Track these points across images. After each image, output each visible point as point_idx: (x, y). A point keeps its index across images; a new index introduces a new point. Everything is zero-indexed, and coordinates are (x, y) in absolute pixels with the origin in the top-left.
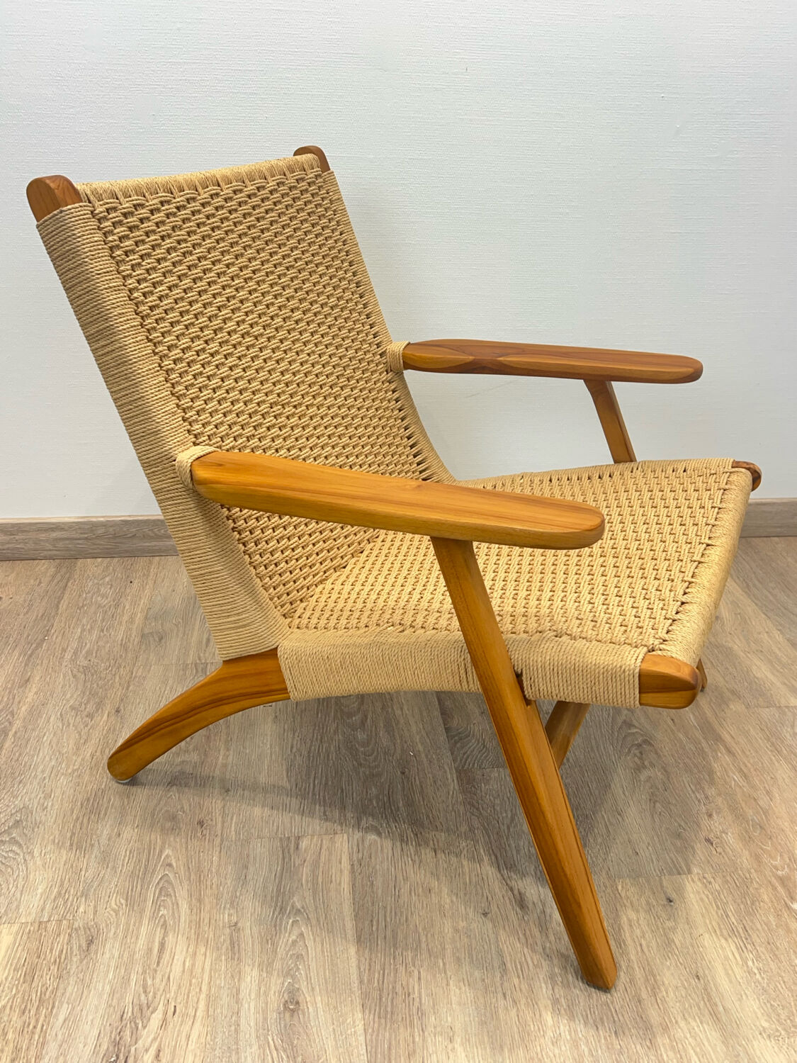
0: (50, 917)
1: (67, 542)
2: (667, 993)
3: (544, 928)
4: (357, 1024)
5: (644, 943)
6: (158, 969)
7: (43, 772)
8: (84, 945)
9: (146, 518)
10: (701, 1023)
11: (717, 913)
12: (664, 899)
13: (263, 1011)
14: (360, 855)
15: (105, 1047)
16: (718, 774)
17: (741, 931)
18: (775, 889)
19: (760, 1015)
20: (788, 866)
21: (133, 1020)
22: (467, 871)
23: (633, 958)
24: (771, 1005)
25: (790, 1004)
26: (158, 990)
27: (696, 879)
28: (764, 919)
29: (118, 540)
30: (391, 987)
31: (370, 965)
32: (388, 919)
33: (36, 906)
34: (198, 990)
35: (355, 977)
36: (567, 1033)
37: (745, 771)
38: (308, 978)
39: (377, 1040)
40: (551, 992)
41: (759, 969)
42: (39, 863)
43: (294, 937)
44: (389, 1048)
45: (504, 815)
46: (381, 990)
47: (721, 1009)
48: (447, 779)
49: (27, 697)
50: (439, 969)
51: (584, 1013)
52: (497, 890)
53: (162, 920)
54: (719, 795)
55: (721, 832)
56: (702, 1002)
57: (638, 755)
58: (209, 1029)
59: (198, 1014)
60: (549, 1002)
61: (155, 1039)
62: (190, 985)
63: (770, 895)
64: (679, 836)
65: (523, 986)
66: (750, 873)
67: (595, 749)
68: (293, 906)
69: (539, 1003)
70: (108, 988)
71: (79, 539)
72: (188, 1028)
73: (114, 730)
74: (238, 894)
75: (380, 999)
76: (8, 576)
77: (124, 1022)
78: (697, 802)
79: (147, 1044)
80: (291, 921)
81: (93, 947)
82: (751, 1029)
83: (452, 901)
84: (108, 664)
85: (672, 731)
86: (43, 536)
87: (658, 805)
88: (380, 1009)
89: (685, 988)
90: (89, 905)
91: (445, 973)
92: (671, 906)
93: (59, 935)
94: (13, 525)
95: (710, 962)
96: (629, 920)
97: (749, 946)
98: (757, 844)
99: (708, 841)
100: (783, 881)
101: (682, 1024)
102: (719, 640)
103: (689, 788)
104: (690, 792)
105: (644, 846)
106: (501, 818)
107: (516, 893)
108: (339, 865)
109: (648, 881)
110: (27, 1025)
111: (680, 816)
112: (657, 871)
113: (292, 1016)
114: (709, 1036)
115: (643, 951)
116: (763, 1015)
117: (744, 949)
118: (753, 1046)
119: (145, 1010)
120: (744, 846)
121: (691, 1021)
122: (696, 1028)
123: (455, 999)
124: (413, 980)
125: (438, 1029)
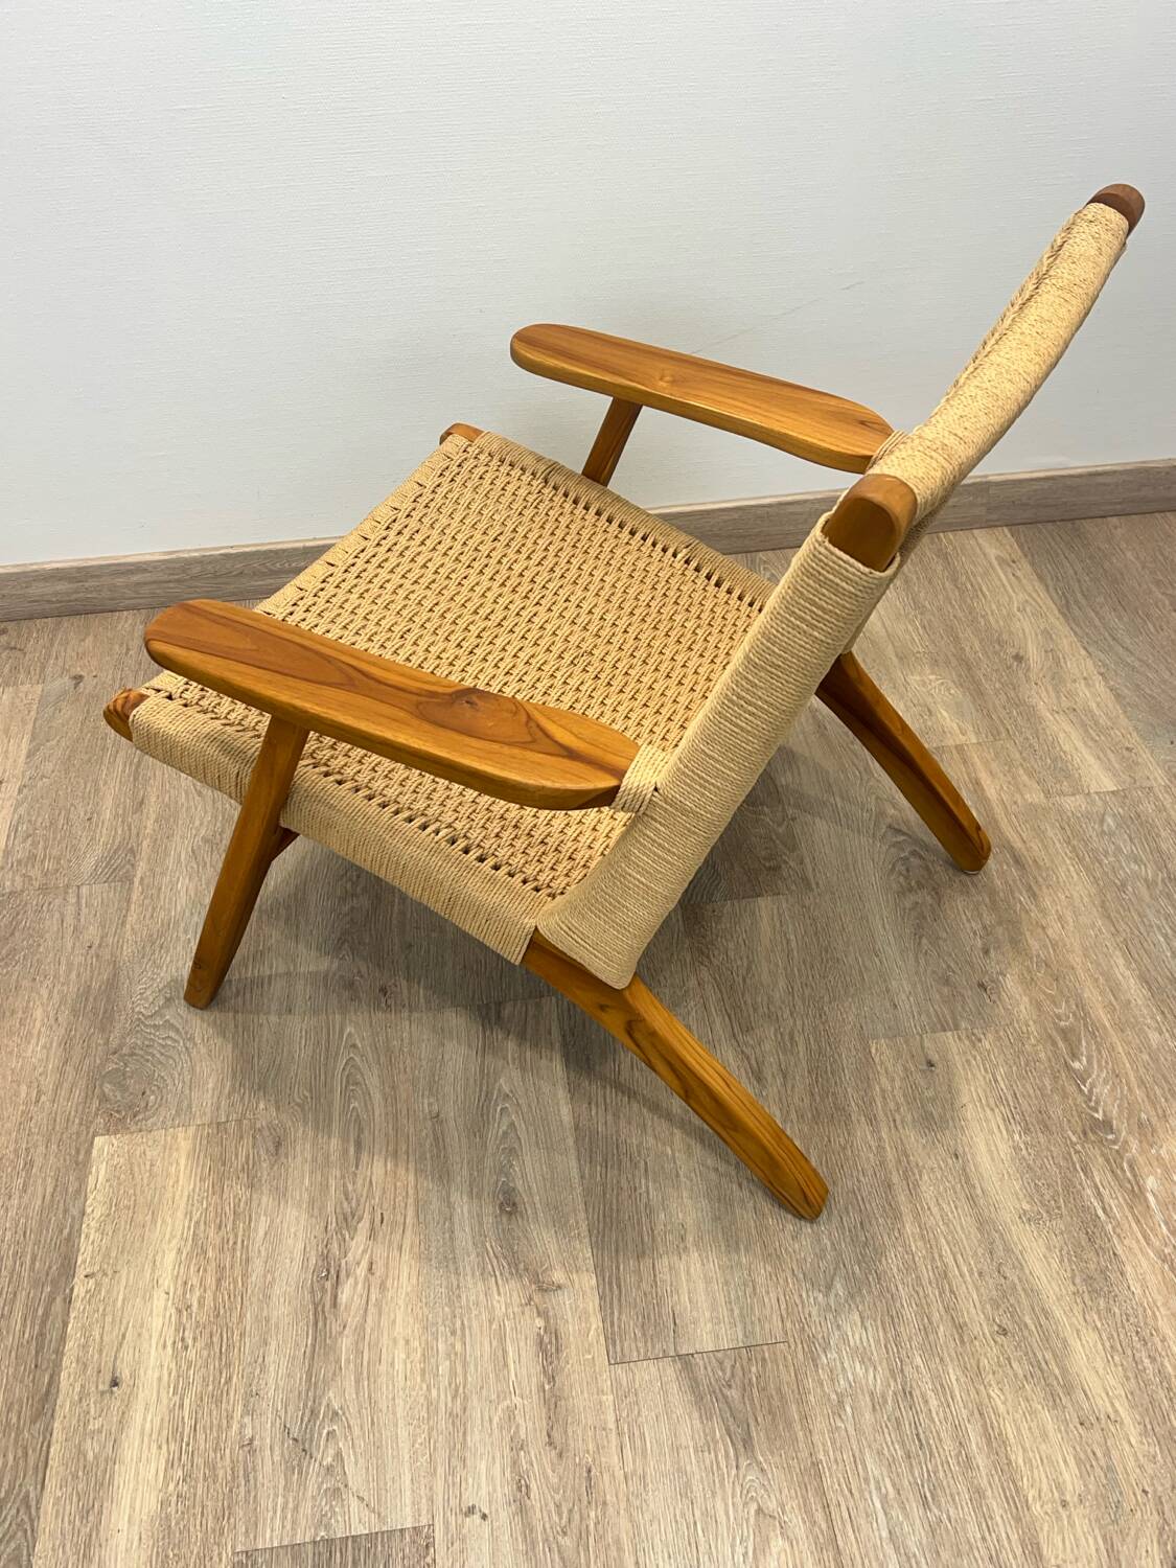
0: (228, 1117)
1: (154, 586)
2: (921, 1176)
4: (580, 1224)
5: (897, 1117)
6: (358, 1172)
8: (272, 1149)
9: (254, 549)
10: (956, 1208)
11: (984, 1078)
12: (924, 1063)
13: (478, 1215)
14: (572, 1023)
15: (313, 1261)
16: (1001, 894)
17: (1010, 1098)
18: (1054, 1043)
19: (1021, 1196)
20: (1074, 1014)
21: (339, 1231)
23: (885, 1136)
24: (1035, 1184)
25: (1057, 1182)
26: (362, 1196)
27: (963, 1037)
28: (1038, 1082)
29: (219, 580)
30: (615, 1182)
31: (591, 1156)
32: (608, 1101)
33: (209, 1104)
34: (404, 1194)
35: (575, 1172)
37: (1035, 888)
38: (524, 1176)
39: (603, 1242)
41: (1026, 1145)
42: (203, 1050)
43: (505, 1128)
44: (617, 1250)
45: (739, 963)
46: (604, 1185)
47: (979, 1191)
49: (146, 827)
52: (731, 1061)
53: (354, 1114)
54: (1000, 923)
55: (998, 974)
56: (959, 1184)
57: (904, 872)
58: (422, 1237)
59: (407, 1222)
61: (365, 1251)
62: (395, 1189)
63: (1049, 1053)
64: (947, 982)
66: (1027, 1025)
67: (851, 867)
68: (499, 1090)
70: (306, 1196)
71: (170, 581)
72: (398, 1237)
74: (437, 1079)
75: (604, 1194)
76: (83, 640)
77: (329, 1234)
78: (972, 935)
79: (358, 1257)
80: (499, 1108)
81: (282, 1150)
82: (1011, 1212)
86: (120, 581)
87: (924, 941)
88: (605, 1206)
89: (941, 1169)
90: (269, 1100)
91: (675, 1163)
92: (931, 1071)
93: (241, 1137)
94: (79, 569)
95: (972, 1138)
96: (883, 1091)
97: (1017, 1117)
98: (1040, 988)
99: (982, 986)
100: (1065, 1033)
101: (935, 1210)
102: (1020, 694)
103: (963, 917)
104: (965, 921)
105: (904, 997)
106: (735, 968)
107: (753, 1062)
108: (548, 1037)
109: (906, 1042)
110: (226, 1241)
111: (951, 955)
112: (918, 1028)
113: (509, 1219)
114: (964, 1222)
115: (896, 1127)
116: (1025, 1196)
117: (1012, 1121)
118: (1010, 1231)
119: (350, 1219)
120: (1024, 991)
121: (944, 1206)
122: (949, 1214)
123: (685, 1192)
124: (639, 1171)
125: (669, 1227)
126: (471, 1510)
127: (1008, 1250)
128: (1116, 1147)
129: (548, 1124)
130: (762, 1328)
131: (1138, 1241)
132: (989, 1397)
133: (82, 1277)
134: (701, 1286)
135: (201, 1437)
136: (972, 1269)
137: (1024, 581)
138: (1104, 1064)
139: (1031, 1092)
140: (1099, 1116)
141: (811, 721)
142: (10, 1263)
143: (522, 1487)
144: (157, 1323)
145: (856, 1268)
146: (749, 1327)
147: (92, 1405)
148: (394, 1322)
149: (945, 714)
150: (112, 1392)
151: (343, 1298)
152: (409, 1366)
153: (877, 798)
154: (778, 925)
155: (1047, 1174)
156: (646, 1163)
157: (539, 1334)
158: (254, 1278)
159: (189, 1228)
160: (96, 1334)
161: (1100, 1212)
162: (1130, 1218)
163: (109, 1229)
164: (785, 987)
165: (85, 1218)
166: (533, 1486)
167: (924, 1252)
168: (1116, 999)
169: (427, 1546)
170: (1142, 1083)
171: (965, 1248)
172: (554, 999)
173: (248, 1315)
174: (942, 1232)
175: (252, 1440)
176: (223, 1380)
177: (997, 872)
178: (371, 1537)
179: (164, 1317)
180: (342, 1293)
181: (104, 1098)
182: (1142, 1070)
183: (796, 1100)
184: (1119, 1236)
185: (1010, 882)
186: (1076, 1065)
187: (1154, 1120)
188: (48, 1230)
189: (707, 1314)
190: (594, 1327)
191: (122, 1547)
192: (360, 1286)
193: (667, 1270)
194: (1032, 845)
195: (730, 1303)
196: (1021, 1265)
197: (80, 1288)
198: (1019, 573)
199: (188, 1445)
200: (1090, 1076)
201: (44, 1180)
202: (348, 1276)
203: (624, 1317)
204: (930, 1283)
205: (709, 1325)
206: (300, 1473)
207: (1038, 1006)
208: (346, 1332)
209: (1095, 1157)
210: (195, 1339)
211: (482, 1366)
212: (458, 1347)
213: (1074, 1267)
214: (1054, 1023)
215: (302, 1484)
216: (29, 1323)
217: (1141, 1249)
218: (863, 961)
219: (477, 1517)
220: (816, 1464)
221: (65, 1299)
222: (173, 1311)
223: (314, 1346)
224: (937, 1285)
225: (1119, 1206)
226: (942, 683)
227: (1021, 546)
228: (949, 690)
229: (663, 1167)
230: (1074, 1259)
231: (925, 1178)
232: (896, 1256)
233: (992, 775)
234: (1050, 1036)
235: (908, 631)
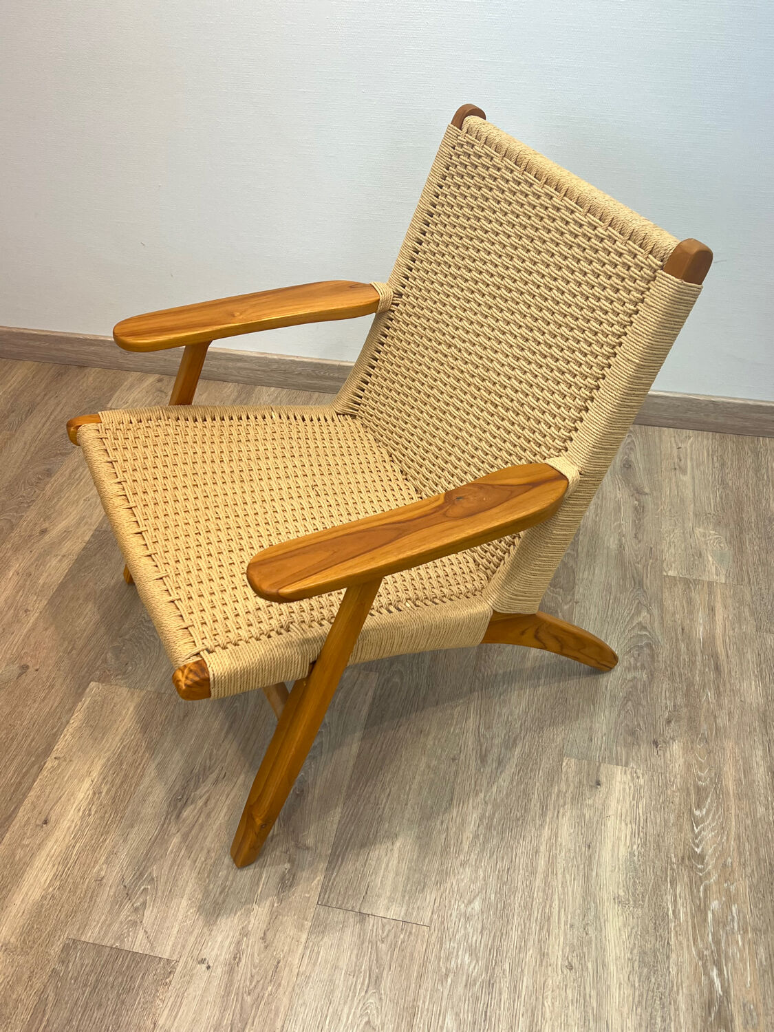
0: (165, 691)
1: (249, 371)
2: (560, 852)
3: (492, 780)
4: (336, 815)
5: (561, 810)
6: (223, 745)
8: (182, 716)
9: (310, 361)
10: (574, 880)
11: (630, 803)
12: (594, 781)
14: (382, 692)
15: (177, 788)
16: (696, 687)
17: (642, 821)
18: (688, 794)
19: (621, 886)
20: (711, 779)
21: (198, 775)
22: (455, 723)
23: (548, 819)
24: (634, 881)
25: (649, 885)
26: (219, 759)
27: (628, 772)
28: (666, 816)
29: (287, 375)
30: (367, 796)
31: (359, 776)
32: (384, 746)
33: (158, 681)
34: (243, 766)
35: (346, 782)
36: (474, 859)
37: (721, 689)
38: (315, 775)
39: (345, 830)
40: (476, 828)
41: (640, 854)
43: (316, 744)
44: (351, 838)
46: (360, 796)
50: (405, 792)
51: (492, 850)
52: (470, 744)
53: (235, 710)
54: (686, 706)
55: (670, 738)
56: (583, 865)
57: (636, 656)
58: (242, 793)
59: (238, 782)
60: (471, 836)
61: (207, 791)
62: (239, 761)
63: (682, 800)
64: (633, 734)
65: (458, 820)
66: (675, 777)
69: (464, 834)
70: (188, 749)
71: (259, 370)
72: (229, 789)
75: (357, 802)
77: (192, 775)
78: (664, 708)
79: (202, 794)
81: (187, 719)
82: (610, 893)
83: (434, 744)
85: (677, 639)
86: (230, 364)
87: (630, 703)
88: (354, 809)
89: (575, 852)
91: (408, 796)
92: (597, 788)
93: (168, 705)
95: (605, 838)
97: (641, 834)
98: (695, 755)
99: (655, 743)
100: (698, 790)
101: (560, 876)
102: (769, 559)
103: (663, 695)
104: (663, 699)
105: (600, 735)
107: (484, 749)
108: (365, 696)
109: (589, 764)
110: (134, 761)
111: (643, 717)
112: (601, 758)
113: (296, 799)
114: (575, 890)
115: (558, 816)
116: (624, 886)
117: (637, 836)
118: (604, 905)
119: (207, 770)
120: (683, 754)
121: (567, 876)
122: (568, 882)
123: (407, 816)
124: (384, 794)
125: (387, 833)
126: (203, 961)
127: (597, 917)
128: (700, 874)
130: (418, 913)
131: (688, 940)
132: (543, 1004)
133: (53, 758)
134: (392, 875)
135: (77, 867)
136: (567, 921)
138: (717, 817)
139: (658, 821)
140: (698, 851)
141: (616, 542)
142: (20, 738)
143: (237, 957)
144: (81, 796)
145: (493, 896)
146: (410, 910)
147: (29, 831)
148: (206, 837)
149: (710, 559)
150: (42, 827)
151: (185, 814)
152: (204, 866)
153: (639, 603)
155: (645, 876)
156: (390, 790)
157: (284, 872)
158: (142, 787)
159: (119, 748)
160: (47, 791)
161: (670, 913)
162: (690, 923)
163: (78, 735)
164: (524, 708)
165: (68, 726)
166: (243, 961)
167: (541, 900)
168: (745, 777)
169: (170, 973)
170: (738, 837)
171: (568, 907)
172: (378, 674)
173: (129, 808)
174: (558, 891)
175: (102, 879)
176: (101, 840)
177: (700, 671)
178: (143, 956)
179: (86, 794)
180: (185, 811)
181: (105, 661)
182: (742, 829)
184: (676, 932)
185: (706, 681)
186: (697, 813)
187: (736, 864)
188: (46, 726)
189: (388, 894)
190: (318, 879)
191: (12, 914)
192: (196, 811)
193: (375, 859)
194: (733, 660)
195: (405, 891)
196: (601, 929)
197: (50, 763)
199: (68, 869)
200: (704, 822)
201: (56, 698)
202: (192, 803)
203: (337, 879)
204: (536, 921)
205: (386, 901)
206: (120, 906)
207: (688, 766)
208: (178, 835)
209: (683, 876)
210: (96, 812)
211: (244, 880)
213: (636, 942)
214: (695, 781)
215: (119, 913)
216: (16, 774)
217: (688, 945)
218: (583, 706)
219: (204, 966)
220: (415, 1007)
221: (39, 767)
222: (91, 793)
223: (157, 837)
224: (541, 923)
225: (686, 913)
226: (717, 538)
228: (720, 543)
229: (400, 797)
230: (639, 937)
231: (563, 854)
232: (521, 897)
233: (725, 606)
234: (688, 789)
235: (708, 498)
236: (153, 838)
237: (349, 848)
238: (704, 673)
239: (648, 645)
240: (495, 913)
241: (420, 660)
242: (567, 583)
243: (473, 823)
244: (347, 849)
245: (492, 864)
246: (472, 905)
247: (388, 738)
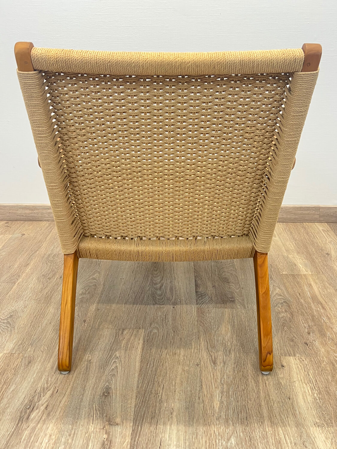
0: (16, 352)
2: (274, 404)
4: (132, 403)
5: (267, 382)
6: (54, 375)
7: (26, 298)
8: (27, 363)
10: (287, 417)
11: (304, 373)
13: (94, 395)
14: (148, 338)
15: (26, 402)
16: (316, 317)
17: (314, 381)
19: (316, 416)
21: (40, 394)
22: (193, 347)
23: (261, 388)
24: (322, 413)
25: (331, 413)
26: (52, 383)
27: (297, 359)
28: (326, 377)
30: (150, 390)
31: (143, 381)
32: (155, 364)
33: (11, 347)
34: (69, 384)
35: (135, 385)
36: (224, 416)
37: (329, 316)
38: (116, 383)
39: (139, 411)
40: (221, 398)
41: (319, 398)
42: (16, 331)
43: (113, 368)
44: (144, 414)
45: (214, 326)
46: (145, 391)
48: (192, 311)
49: (26, 270)
50: (173, 385)
51: (234, 408)
52: (205, 356)
54: (315, 325)
55: (312, 340)
56: (289, 409)
57: (281, 307)
58: (70, 399)
59: (66, 393)
60: (219, 403)
61: (47, 401)
62: (66, 382)
64: (293, 341)
65: (208, 395)
66: (323, 358)
68: (115, 356)
69: (214, 402)
70: (32, 380)
72: (61, 398)
73: (58, 284)
74: (94, 349)
75: (144, 395)
76: (29, 226)
77: (36, 394)
78: (304, 328)
79: (43, 403)
80: (113, 361)
81: (30, 364)
82: (311, 422)
83: (184, 359)
84: (61, 260)
85: (298, 298)
87: (285, 327)
88: (143, 398)
89: (283, 403)
90: (32, 349)
91: (175, 387)
92: (283, 368)
93: (18, 359)
95: (297, 393)
97: (316, 388)
98: (329, 347)
99: (306, 343)
101: (278, 417)
102: (328, 263)
103: (301, 322)
104: (302, 324)
105: (275, 344)
106: (213, 328)
107: (213, 358)
108: (138, 341)
109: (274, 358)
111: (295, 333)
112: (279, 354)
113: (105, 398)
115: (266, 386)
116: (317, 417)
117: (314, 389)
118: (310, 429)
119: (45, 390)
120: (323, 347)
121: (282, 416)
122: (284, 419)
123: (177, 398)
124: (160, 388)
125: (167, 409)
127: (308, 436)
129: (130, 368)
134: (175, 432)
136: (292, 441)
137: (331, 236)
139: (323, 380)
145: (241, 434)
148: (48, 428)
149: (301, 266)
151: (32, 416)
152: (48, 445)
153: (274, 285)
154: (231, 317)
155: (328, 410)
156: (164, 386)
157: (104, 441)
164: (230, 336)
167: (272, 432)
171: (289, 433)
172: (144, 330)
177: (315, 310)
180: (32, 414)
183: (228, 371)
185: (320, 314)
189: (175, 443)
190: (127, 441)
192: (40, 413)
193: (162, 424)
194: (329, 304)
195: (185, 440)
196: (313, 442)
198: (330, 234)
202: (37, 409)
203: (140, 439)
204: (273, 444)
207: (328, 352)
208: (28, 429)
212: (70, 441)
214: (334, 358)
223: (13, 432)
224: (276, 445)
226: (300, 258)
227: (331, 228)
228: (302, 260)
229: (170, 388)
231: (276, 405)
232: (259, 432)
233: (316, 283)
234: (332, 362)
235: (290, 244)
236: (10, 435)
237: (144, 420)
238: (317, 311)
239: (285, 302)
240: (246, 444)
241: (166, 321)
242: (235, 281)
243: (217, 396)
244: (143, 421)
245: (236, 416)
246: (230, 442)
247: (156, 359)
